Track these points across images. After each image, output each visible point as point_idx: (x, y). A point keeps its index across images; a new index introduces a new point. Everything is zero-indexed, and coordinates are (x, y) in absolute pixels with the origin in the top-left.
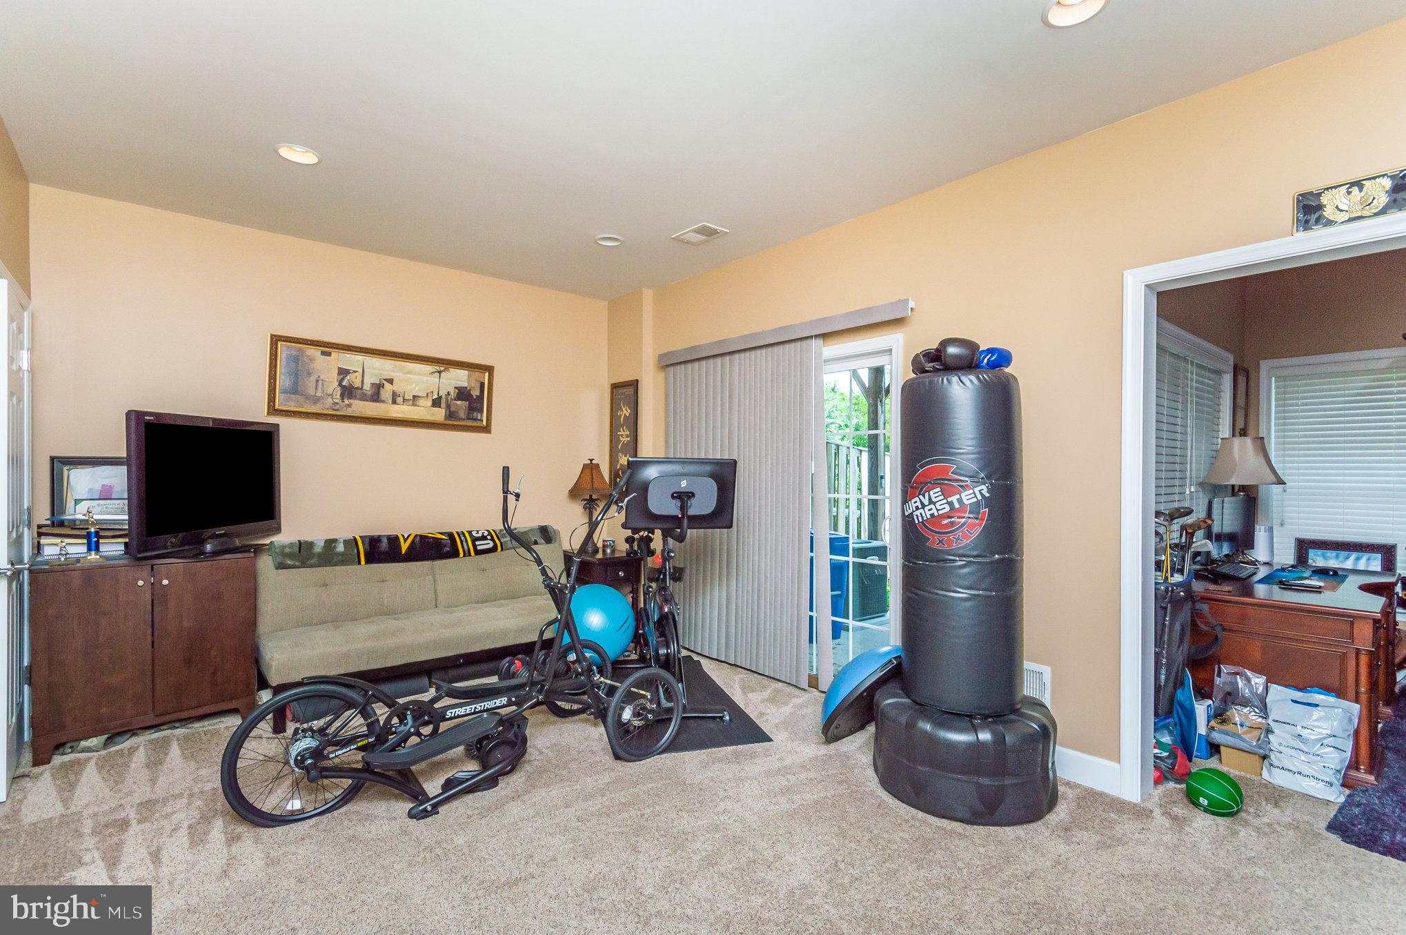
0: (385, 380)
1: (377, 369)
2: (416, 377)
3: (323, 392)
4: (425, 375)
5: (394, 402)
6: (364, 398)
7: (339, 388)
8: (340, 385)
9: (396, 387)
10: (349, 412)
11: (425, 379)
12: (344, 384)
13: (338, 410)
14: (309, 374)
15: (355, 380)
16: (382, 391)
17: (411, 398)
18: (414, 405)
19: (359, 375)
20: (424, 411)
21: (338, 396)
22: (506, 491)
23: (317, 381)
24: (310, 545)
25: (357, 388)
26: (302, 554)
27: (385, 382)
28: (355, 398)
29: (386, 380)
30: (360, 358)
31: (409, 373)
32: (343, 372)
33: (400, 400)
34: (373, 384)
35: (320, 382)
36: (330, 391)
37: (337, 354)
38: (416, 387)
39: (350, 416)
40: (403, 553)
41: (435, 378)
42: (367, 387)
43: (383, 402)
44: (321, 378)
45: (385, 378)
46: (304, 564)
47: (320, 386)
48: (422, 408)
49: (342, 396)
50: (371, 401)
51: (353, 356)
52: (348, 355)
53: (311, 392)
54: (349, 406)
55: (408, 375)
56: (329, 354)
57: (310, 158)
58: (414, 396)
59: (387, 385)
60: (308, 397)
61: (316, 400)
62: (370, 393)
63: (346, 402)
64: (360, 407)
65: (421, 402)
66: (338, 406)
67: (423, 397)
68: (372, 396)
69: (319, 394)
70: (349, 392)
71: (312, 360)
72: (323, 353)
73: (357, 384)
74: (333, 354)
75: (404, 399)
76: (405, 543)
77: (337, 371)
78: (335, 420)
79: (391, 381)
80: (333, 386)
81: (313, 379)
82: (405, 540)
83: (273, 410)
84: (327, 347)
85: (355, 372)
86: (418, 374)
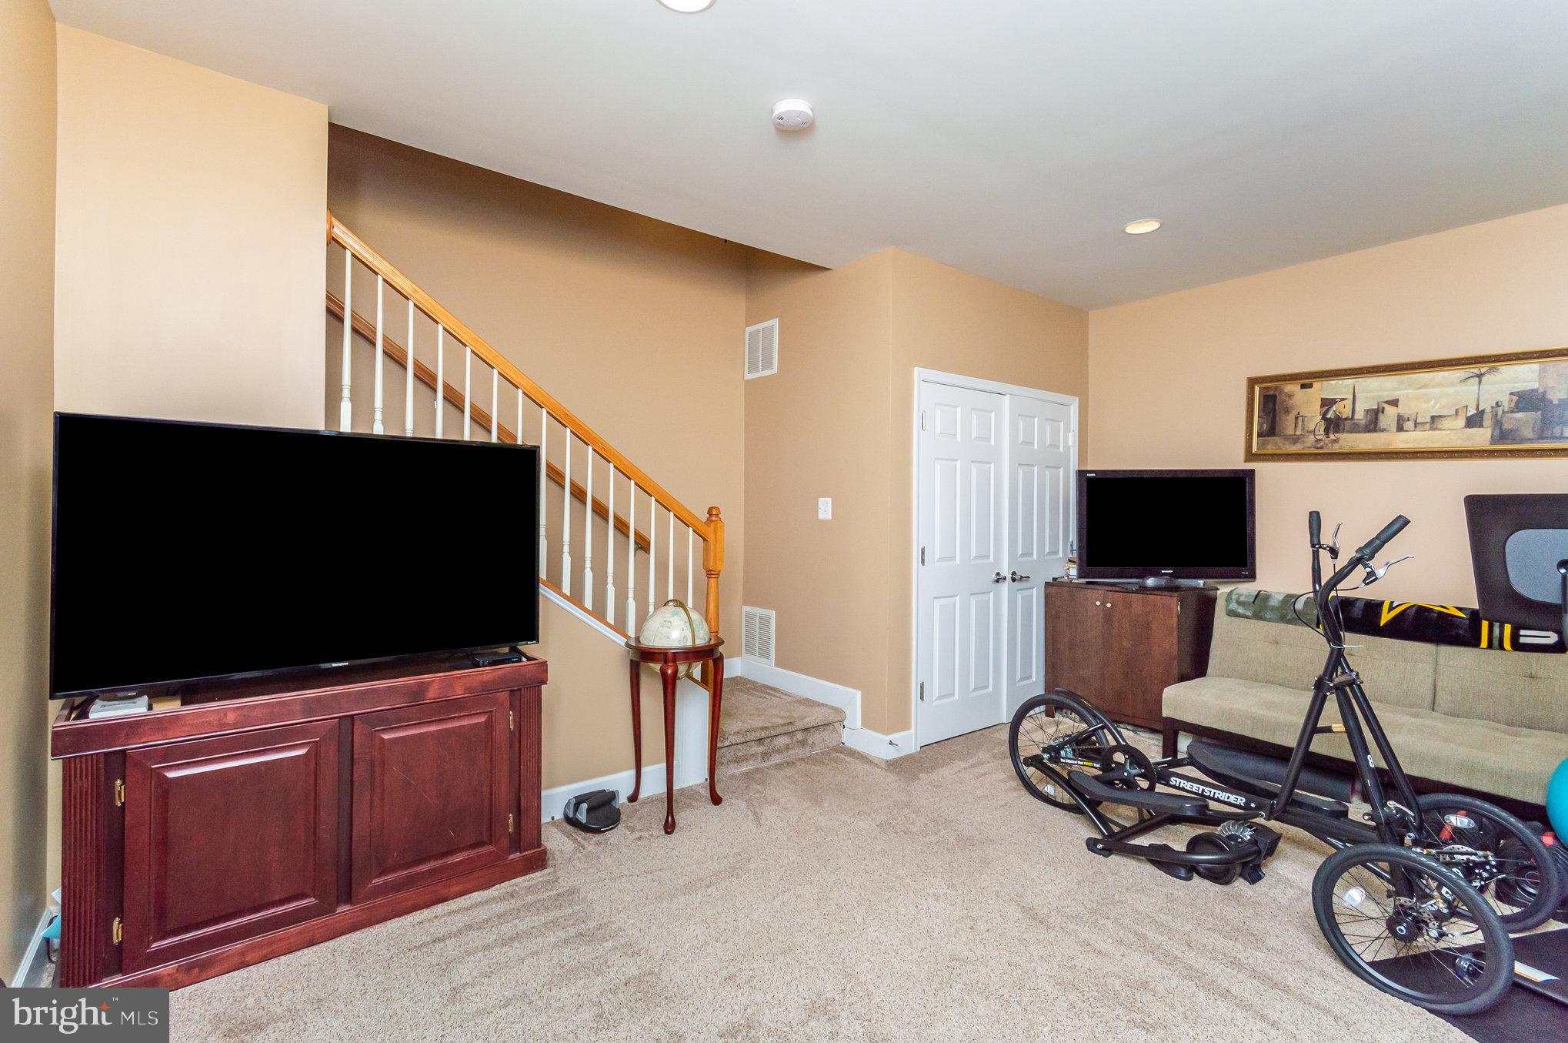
0: (1385, 402)
1: (1371, 391)
2: (1437, 390)
3: (1303, 429)
4: (1452, 385)
5: (1400, 428)
6: (1356, 429)
7: (1323, 422)
8: (1324, 418)
9: (1402, 409)
10: (1336, 448)
11: (1451, 390)
12: (1328, 416)
13: (1321, 448)
14: (1287, 411)
15: (1342, 410)
16: (1381, 417)
17: (1428, 419)
18: (1432, 429)
19: (1348, 403)
20: (1453, 435)
21: (1322, 432)
22: (1316, 545)
23: (1297, 418)
24: (1267, 597)
25: (1346, 419)
26: (1259, 606)
27: (1385, 405)
28: (1344, 431)
29: (1388, 402)
30: (1349, 382)
31: (1425, 386)
32: (1327, 403)
33: (1409, 425)
34: (1367, 411)
35: (1300, 419)
36: (1311, 427)
37: (1319, 383)
38: (1436, 404)
39: (1336, 454)
40: (1382, 624)
41: (1472, 386)
42: (1360, 415)
43: (1383, 430)
44: (1301, 414)
45: (1386, 399)
46: (1257, 616)
47: (1300, 423)
48: (1449, 432)
49: (1327, 431)
50: (1365, 432)
51: (1340, 382)
52: (1334, 382)
53: (1290, 431)
54: (1336, 441)
55: (1423, 391)
56: (1310, 386)
57: (1151, 226)
58: (1433, 418)
59: (1388, 408)
60: (1288, 438)
61: (1295, 440)
62: (1363, 422)
63: (1332, 437)
64: (1349, 441)
65: (1445, 424)
66: (1322, 443)
67: (1450, 416)
68: (1367, 426)
69: (1298, 433)
70: (1334, 425)
71: (1290, 396)
72: (1303, 386)
73: (1346, 413)
74: (1315, 385)
75: (1415, 424)
76: (1389, 612)
77: (1320, 403)
78: (1319, 460)
79: (1394, 403)
80: (1314, 419)
81: (1291, 417)
82: (1391, 608)
83: (1250, 456)
84: (1306, 380)
85: (1343, 400)
86: (1439, 385)
